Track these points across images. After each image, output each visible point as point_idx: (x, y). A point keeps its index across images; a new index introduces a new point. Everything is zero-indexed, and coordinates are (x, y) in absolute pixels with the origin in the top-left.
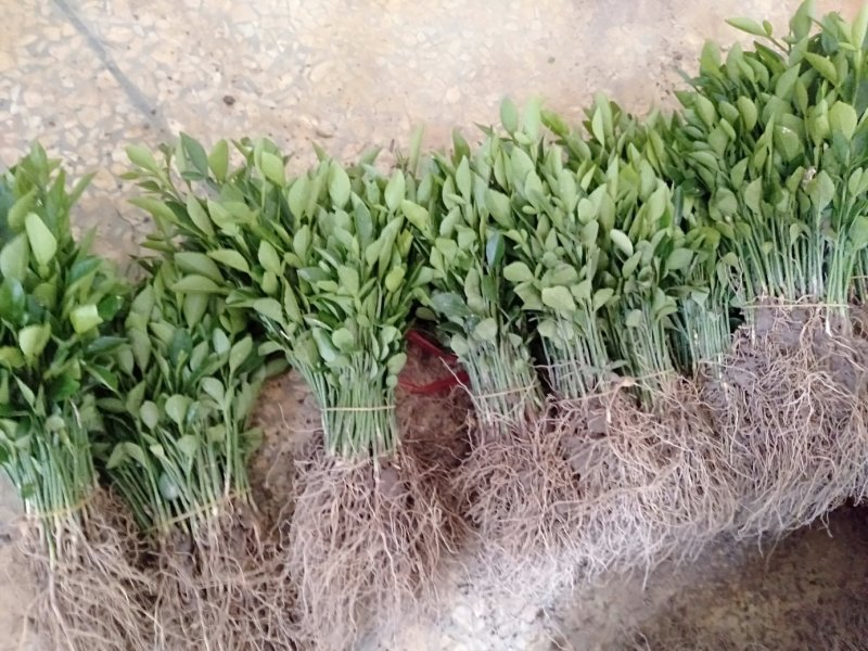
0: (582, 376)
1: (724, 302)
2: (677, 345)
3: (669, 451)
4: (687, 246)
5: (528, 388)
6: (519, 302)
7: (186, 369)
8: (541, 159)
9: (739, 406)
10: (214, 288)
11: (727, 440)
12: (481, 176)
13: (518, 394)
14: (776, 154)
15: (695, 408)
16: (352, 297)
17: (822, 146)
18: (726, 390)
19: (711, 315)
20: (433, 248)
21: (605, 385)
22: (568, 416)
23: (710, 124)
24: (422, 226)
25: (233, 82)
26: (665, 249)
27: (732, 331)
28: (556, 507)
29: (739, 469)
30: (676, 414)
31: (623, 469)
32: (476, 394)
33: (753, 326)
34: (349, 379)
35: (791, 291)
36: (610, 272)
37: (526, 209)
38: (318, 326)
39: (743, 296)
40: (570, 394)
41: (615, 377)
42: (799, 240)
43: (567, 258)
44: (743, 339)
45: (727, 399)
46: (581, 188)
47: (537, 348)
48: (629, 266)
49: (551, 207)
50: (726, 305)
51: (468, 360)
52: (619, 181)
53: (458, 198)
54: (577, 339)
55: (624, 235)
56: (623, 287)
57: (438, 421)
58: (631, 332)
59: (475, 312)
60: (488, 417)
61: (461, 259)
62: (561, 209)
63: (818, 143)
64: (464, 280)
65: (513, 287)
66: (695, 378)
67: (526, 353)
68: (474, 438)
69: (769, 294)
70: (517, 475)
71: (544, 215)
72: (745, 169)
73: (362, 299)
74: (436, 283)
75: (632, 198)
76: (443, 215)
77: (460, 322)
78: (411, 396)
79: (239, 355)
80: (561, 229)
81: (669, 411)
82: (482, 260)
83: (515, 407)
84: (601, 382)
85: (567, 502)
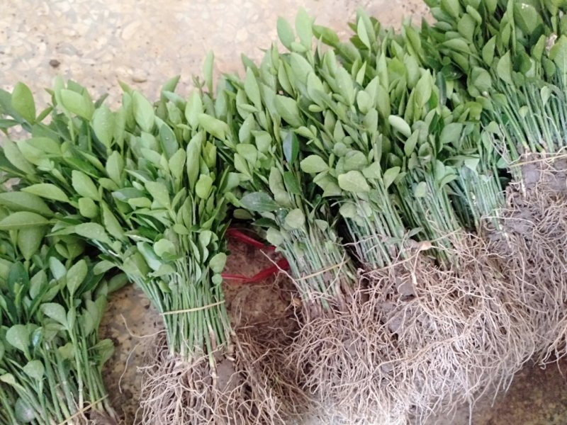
0: (385, 247)
1: (491, 165)
2: (459, 207)
3: (471, 300)
4: (455, 120)
5: (340, 265)
6: (319, 190)
7: (26, 299)
8: (318, 64)
9: (521, 251)
10: (43, 221)
11: (516, 281)
12: (269, 86)
13: (332, 271)
14: (518, 29)
15: (486, 259)
16: (166, 209)
17: (558, 14)
18: (507, 239)
19: (483, 177)
20: (235, 155)
21: (406, 252)
22: (379, 284)
23: (457, 15)
24: (222, 137)
25: (57, 48)
26: (437, 126)
27: (504, 189)
28: (381, 367)
29: (531, 305)
30: (471, 267)
31: (435, 323)
32: (295, 277)
33: (522, 181)
34: (177, 284)
35: (551, 146)
36: (394, 153)
37: (312, 108)
38: (141, 241)
39: (508, 157)
40: (377, 264)
41: (413, 243)
42: (550, 100)
43: (354, 146)
44: (515, 194)
45: (510, 246)
46: (358, 84)
47: (343, 229)
48: (409, 146)
49: (333, 103)
50: (494, 167)
51: (285, 249)
52: (389, 73)
53: (250, 107)
54: (375, 216)
55: (401, 119)
56: (407, 165)
57: (269, 304)
58: (420, 202)
59: (283, 206)
60: (309, 295)
61: (262, 161)
62: (343, 104)
63: (554, 12)
64: (268, 179)
65: (313, 179)
66: (479, 232)
67: (333, 235)
68: (300, 316)
69: (531, 151)
70: (343, 345)
71: (328, 111)
72: (494, 47)
73: (177, 210)
74: (245, 186)
75: (402, 86)
76: (240, 124)
77: (272, 216)
78: (243, 287)
79: (76, 278)
80: (345, 120)
81: (465, 264)
82: (281, 159)
83: (332, 284)
84: (402, 250)
85: (391, 361)
